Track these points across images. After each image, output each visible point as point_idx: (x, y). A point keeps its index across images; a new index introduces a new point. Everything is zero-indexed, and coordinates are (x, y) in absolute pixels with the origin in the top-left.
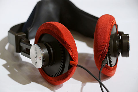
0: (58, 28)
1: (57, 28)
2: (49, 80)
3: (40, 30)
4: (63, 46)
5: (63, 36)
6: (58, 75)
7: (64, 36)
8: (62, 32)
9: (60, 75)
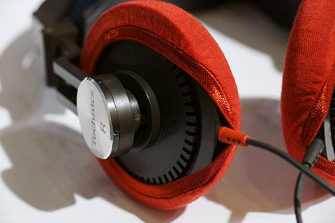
0: (168, 20)
1: (165, 18)
2: (140, 193)
3: (100, 32)
4: (193, 79)
5: (187, 44)
6: (176, 176)
7: (194, 44)
8: (183, 30)
9: (180, 176)
